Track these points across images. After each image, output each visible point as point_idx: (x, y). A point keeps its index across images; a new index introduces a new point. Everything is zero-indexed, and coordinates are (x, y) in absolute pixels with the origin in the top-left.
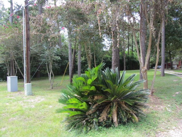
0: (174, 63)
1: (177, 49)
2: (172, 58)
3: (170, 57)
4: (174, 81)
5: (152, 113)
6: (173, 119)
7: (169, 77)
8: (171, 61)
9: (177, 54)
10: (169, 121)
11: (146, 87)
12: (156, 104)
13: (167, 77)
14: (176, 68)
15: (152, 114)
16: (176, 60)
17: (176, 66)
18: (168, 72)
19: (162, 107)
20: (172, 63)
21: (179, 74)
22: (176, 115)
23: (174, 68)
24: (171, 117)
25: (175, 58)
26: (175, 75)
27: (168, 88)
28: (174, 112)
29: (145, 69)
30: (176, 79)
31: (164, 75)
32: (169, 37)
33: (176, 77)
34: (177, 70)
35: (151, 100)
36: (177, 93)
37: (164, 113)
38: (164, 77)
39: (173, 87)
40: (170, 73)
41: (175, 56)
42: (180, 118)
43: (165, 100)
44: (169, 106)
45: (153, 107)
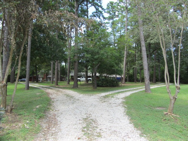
0: (40, 76)
1: (42, 63)
2: (38, 72)
3: (36, 70)
4: (37, 94)
5: (8, 134)
6: (29, 136)
7: (33, 90)
8: (37, 75)
9: (42, 68)
10: (26, 139)
11: (4, 104)
12: (14, 122)
13: (31, 90)
14: (42, 81)
15: (7, 136)
16: (42, 73)
17: (41, 79)
18: (33, 85)
19: (20, 124)
20: (37, 76)
21: (43, 87)
22: (33, 130)
23: (40, 81)
24: (28, 134)
25: (41, 71)
26: (40, 88)
27: (30, 102)
28: (32, 127)
29: (3, 84)
30: (39, 92)
31: (28, 88)
32: (35, 51)
33: (40, 90)
34: (42, 83)
35: (9, 118)
36: (38, 107)
37: (21, 131)
38: (29, 91)
39: (35, 101)
40: (35, 86)
41: (40, 69)
42: (37, 133)
43: (25, 116)
44: (28, 122)
45: (10, 127)
